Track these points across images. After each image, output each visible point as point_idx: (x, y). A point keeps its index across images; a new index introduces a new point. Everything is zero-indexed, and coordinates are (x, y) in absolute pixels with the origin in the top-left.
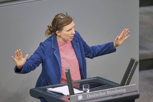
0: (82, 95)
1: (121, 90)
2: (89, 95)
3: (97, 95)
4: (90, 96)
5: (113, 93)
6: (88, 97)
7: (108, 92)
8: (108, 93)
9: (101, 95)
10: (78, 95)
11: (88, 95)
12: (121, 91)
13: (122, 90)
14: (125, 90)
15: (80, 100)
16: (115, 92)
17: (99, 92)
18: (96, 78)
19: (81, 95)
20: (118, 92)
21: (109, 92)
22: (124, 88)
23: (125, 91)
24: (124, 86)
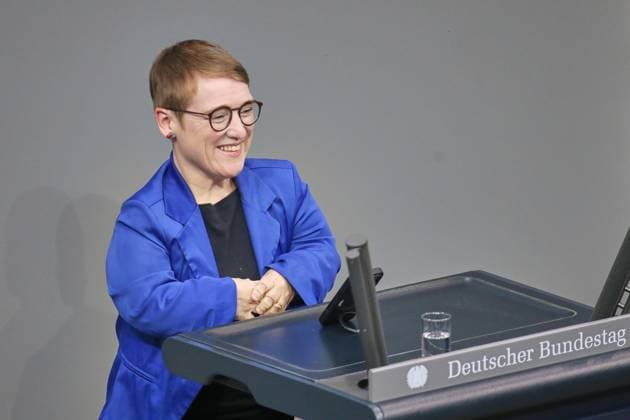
0: (424, 364)
1: (604, 334)
2: (458, 362)
3: (495, 363)
4: (462, 369)
5: (568, 349)
6: (455, 372)
7: (542, 349)
8: (545, 353)
9: (512, 361)
10: (410, 367)
11: (455, 365)
12: (602, 340)
13: (607, 337)
14: (621, 333)
15: (414, 389)
16: (578, 347)
17: (502, 350)
18: (467, 279)
19: (419, 364)
20: (589, 345)
21: (551, 348)
22: (616, 327)
23: (621, 343)
24: (613, 315)
